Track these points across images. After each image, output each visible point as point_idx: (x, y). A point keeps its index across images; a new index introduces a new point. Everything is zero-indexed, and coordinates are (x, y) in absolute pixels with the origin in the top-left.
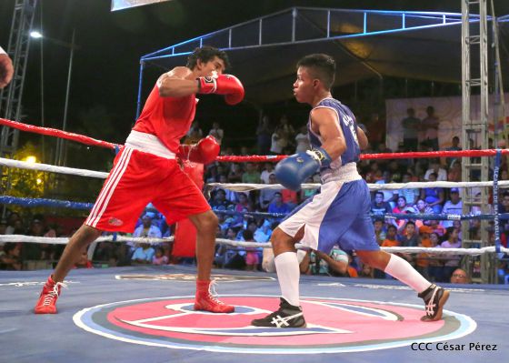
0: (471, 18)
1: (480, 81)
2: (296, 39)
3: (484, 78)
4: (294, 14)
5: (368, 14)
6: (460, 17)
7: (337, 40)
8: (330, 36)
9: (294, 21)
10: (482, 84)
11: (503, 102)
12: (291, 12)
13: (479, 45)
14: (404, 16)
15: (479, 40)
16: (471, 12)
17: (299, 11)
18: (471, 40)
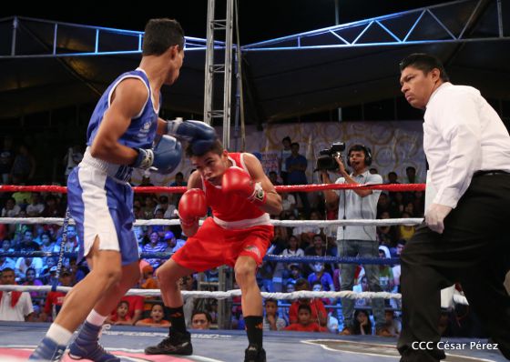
0: (216, 44)
1: (222, 113)
2: (16, 54)
3: (227, 110)
4: (15, 24)
5: (100, 31)
6: (204, 44)
7: (62, 58)
8: (57, 53)
9: (15, 32)
10: (225, 116)
11: (244, 136)
12: (12, 21)
13: (223, 74)
14: (140, 36)
15: (223, 69)
16: (215, 38)
17: (21, 21)
18: (215, 68)
